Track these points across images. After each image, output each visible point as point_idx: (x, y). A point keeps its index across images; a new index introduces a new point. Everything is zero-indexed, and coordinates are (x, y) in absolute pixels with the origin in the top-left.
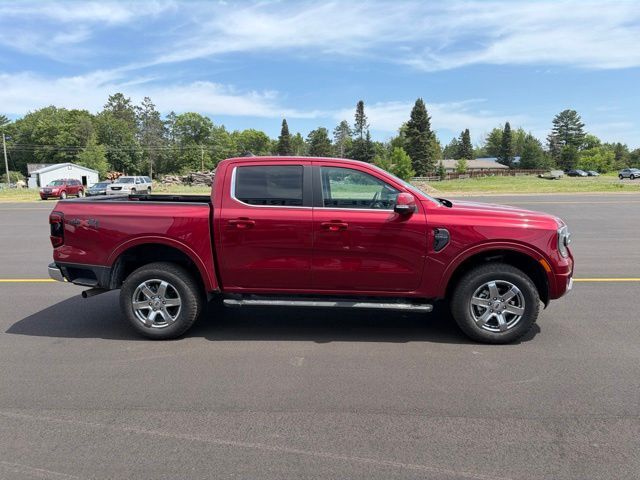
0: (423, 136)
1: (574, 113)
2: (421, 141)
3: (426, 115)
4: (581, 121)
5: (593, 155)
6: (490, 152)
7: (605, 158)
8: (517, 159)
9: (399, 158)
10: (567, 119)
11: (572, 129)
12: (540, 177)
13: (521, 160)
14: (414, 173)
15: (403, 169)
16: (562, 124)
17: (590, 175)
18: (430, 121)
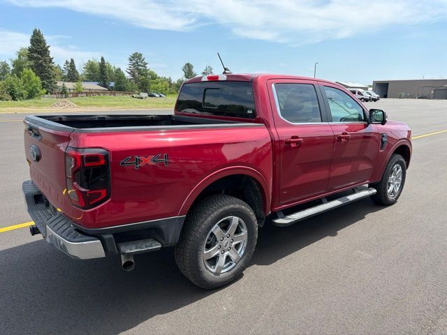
0: (45, 61)
1: (141, 55)
2: (44, 64)
3: (45, 44)
4: (146, 61)
5: (157, 84)
6: (90, 78)
7: (164, 86)
8: (112, 84)
9: (29, 78)
10: (136, 58)
11: (140, 65)
12: (133, 97)
13: (116, 85)
14: (45, 91)
15: (35, 87)
16: (134, 62)
17: (160, 96)
18: (49, 49)
